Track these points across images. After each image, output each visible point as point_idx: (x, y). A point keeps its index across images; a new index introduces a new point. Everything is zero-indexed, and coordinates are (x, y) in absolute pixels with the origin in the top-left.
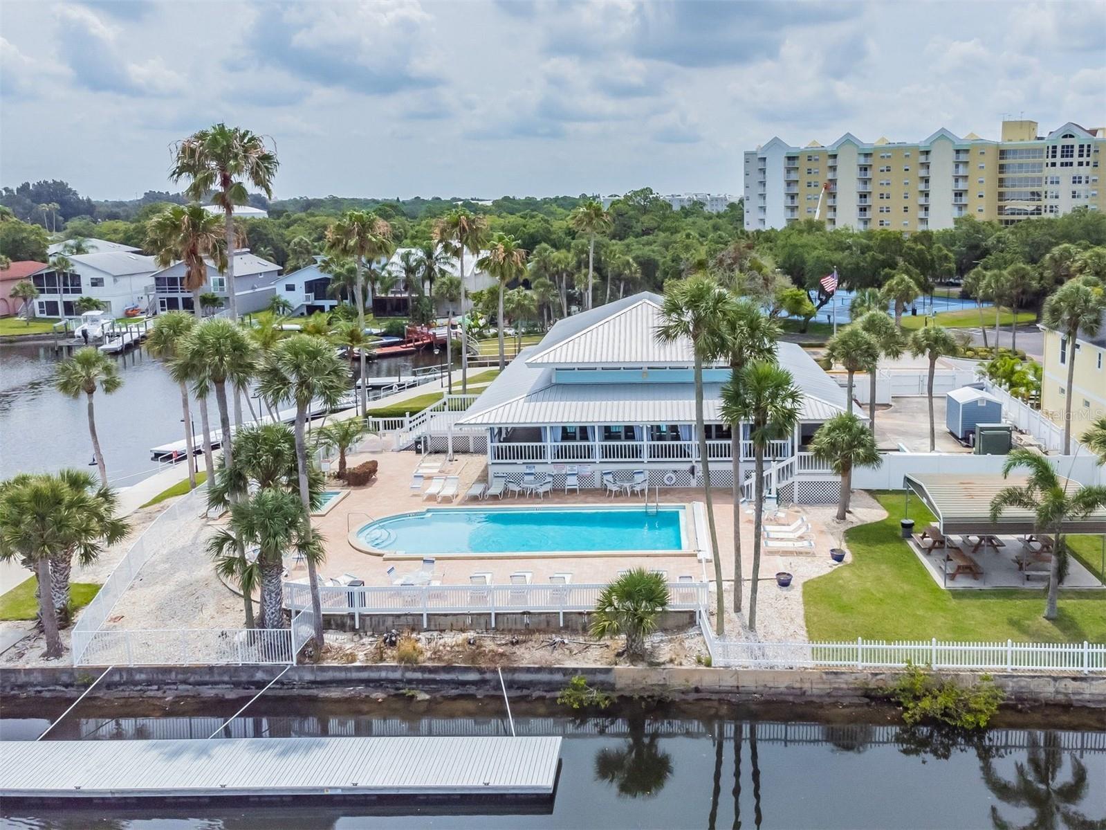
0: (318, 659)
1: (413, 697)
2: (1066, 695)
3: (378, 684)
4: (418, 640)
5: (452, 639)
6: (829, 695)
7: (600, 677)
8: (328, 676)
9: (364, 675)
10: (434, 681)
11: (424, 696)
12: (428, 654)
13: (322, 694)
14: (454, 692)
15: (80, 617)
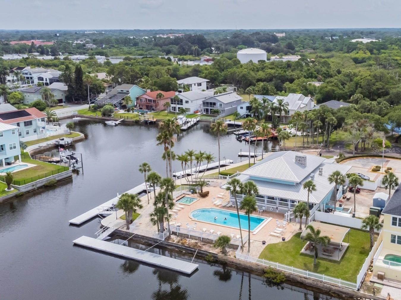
0: (168, 240)
1: (182, 251)
2: (302, 281)
3: (177, 247)
4: (187, 240)
5: (193, 241)
6: (256, 269)
7: (215, 255)
8: (169, 244)
9: (175, 245)
10: (187, 249)
11: (184, 252)
12: (187, 244)
13: (168, 247)
14: (190, 252)
15: (134, 222)
